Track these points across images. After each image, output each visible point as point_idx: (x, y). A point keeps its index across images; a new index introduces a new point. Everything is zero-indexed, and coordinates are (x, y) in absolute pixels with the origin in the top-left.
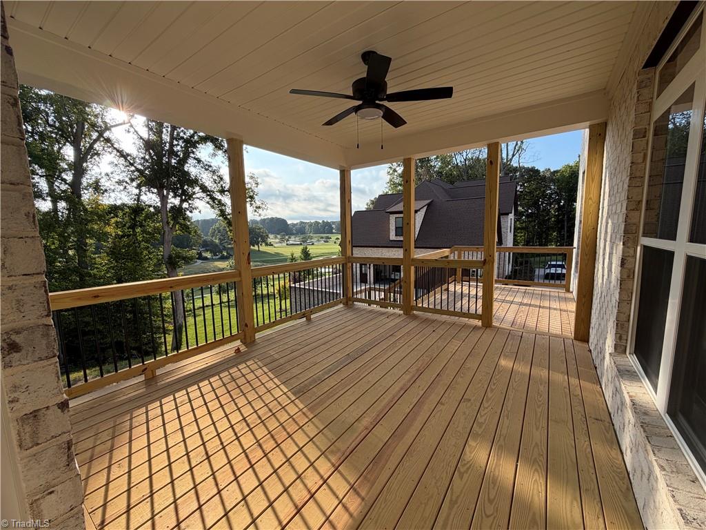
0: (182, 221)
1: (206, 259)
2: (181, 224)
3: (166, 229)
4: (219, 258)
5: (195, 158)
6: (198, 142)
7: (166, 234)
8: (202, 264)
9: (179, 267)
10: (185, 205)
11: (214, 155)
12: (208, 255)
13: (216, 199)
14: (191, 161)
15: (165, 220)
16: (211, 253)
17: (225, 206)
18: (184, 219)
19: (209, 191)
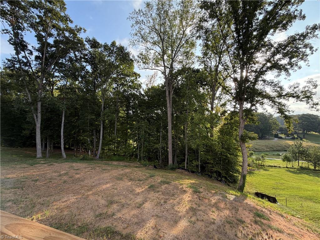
0: (251, 117)
1: (281, 138)
2: (250, 119)
3: (241, 121)
4: (291, 139)
5: (263, 80)
6: (266, 71)
7: (241, 123)
8: (277, 141)
9: (246, 142)
10: (253, 108)
11: (279, 76)
12: (283, 136)
13: (277, 102)
14: (260, 83)
15: (241, 116)
16: (285, 135)
17: (285, 106)
18: (252, 115)
19: (272, 98)
